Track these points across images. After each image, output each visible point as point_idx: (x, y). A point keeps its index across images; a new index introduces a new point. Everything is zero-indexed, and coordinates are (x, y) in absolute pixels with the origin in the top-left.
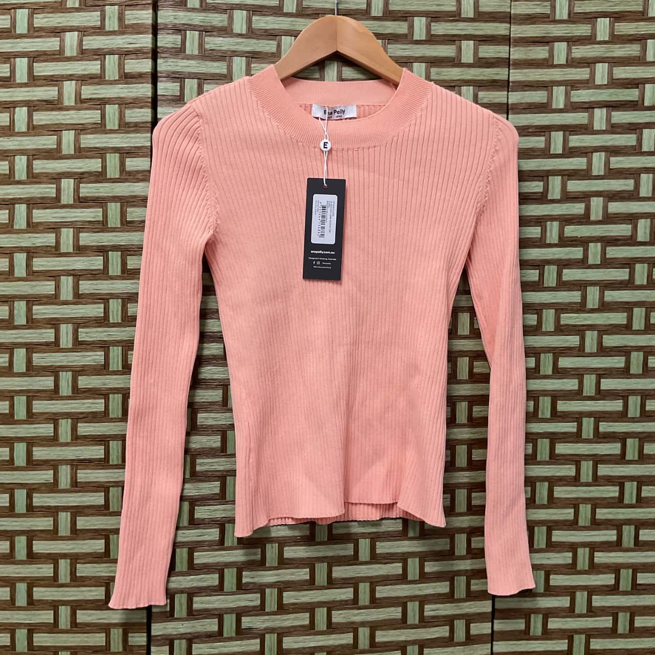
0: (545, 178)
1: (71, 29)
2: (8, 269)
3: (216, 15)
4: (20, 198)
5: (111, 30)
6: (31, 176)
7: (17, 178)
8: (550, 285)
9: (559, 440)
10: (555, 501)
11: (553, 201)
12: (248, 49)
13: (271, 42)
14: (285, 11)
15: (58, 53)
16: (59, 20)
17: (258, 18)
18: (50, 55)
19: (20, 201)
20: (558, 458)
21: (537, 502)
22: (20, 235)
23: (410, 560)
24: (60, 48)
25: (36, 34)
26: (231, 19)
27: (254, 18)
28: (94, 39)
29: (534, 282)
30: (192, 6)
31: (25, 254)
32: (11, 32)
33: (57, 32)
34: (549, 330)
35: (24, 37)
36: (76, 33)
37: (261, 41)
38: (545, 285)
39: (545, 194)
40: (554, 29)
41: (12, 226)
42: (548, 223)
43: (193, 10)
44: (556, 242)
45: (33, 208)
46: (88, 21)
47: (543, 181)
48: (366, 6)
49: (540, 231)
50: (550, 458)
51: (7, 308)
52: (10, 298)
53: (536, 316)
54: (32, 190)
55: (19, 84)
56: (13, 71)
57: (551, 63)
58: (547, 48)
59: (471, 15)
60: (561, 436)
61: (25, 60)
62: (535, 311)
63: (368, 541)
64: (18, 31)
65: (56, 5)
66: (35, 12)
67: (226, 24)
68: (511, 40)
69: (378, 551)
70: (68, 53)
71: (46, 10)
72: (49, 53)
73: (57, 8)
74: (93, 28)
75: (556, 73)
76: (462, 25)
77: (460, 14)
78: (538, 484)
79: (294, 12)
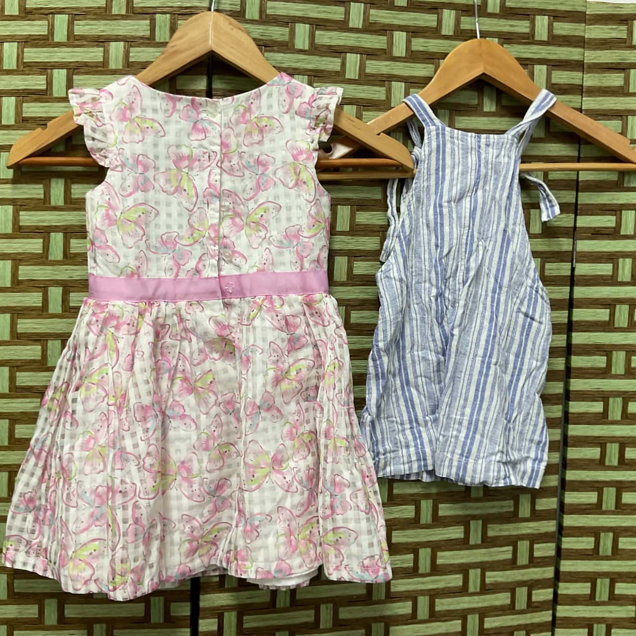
0: (618, 212)
1: (117, 39)
2: (41, 305)
3: (277, 28)
4: (56, 226)
5: (162, 41)
6: (69, 201)
7: (53, 203)
8: (621, 326)
9: (626, 489)
10: (619, 553)
11: (627, 237)
12: (310, 67)
13: (335, 59)
14: (351, 25)
15: (101, 65)
16: (103, 28)
17: (322, 32)
18: (92, 67)
19: (56, 229)
20: (624, 508)
21: (601, 553)
22: (56, 267)
23: (469, 617)
24: (104, 59)
25: (77, 43)
26: (292, 33)
27: (317, 33)
28: (143, 51)
29: (605, 322)
30: (250, 18)
31: (61, 288)
32: (48, 40)
33: (101, 41)
34: (618, 373)
35: (63, 45)
36: (122, 44)
37: (325, 58)
38: (616, 325)
39: (617, 229)
40: (630, 55)
41: (47, 257)
42: (621, 260)
43: (252, 22)
44: (629, 280)
45: (71, 238)
46: (137, 30)
47: (615, 215)
48: (436, 23)
49: (611, 268)
50: (616, 507)
51: (39, 347)
52: (43, 337)
53: (605, 358)
54: (69, 218)
55: (56, 98)
56: (49, 83)
57: (626, 91)
58: (623, 75)
59: (545, 38)
60: (627, 485)
61: (64, 72)
62: (605, 353)
63: (427, 598)
64: (56, 39)
65: (99, 11)
66: (77, 18)
67: (286, 38)
68: (585, 67)
69: (437, 609)
70: (112, 66)
71: (89, 17)
72: (92, 65)
73: (100, 15)
74: (141, 38)
75: (631, 102)
76: (535, 48)
77: (533, 36)
78: (602, 534)
79: (360, 27)
